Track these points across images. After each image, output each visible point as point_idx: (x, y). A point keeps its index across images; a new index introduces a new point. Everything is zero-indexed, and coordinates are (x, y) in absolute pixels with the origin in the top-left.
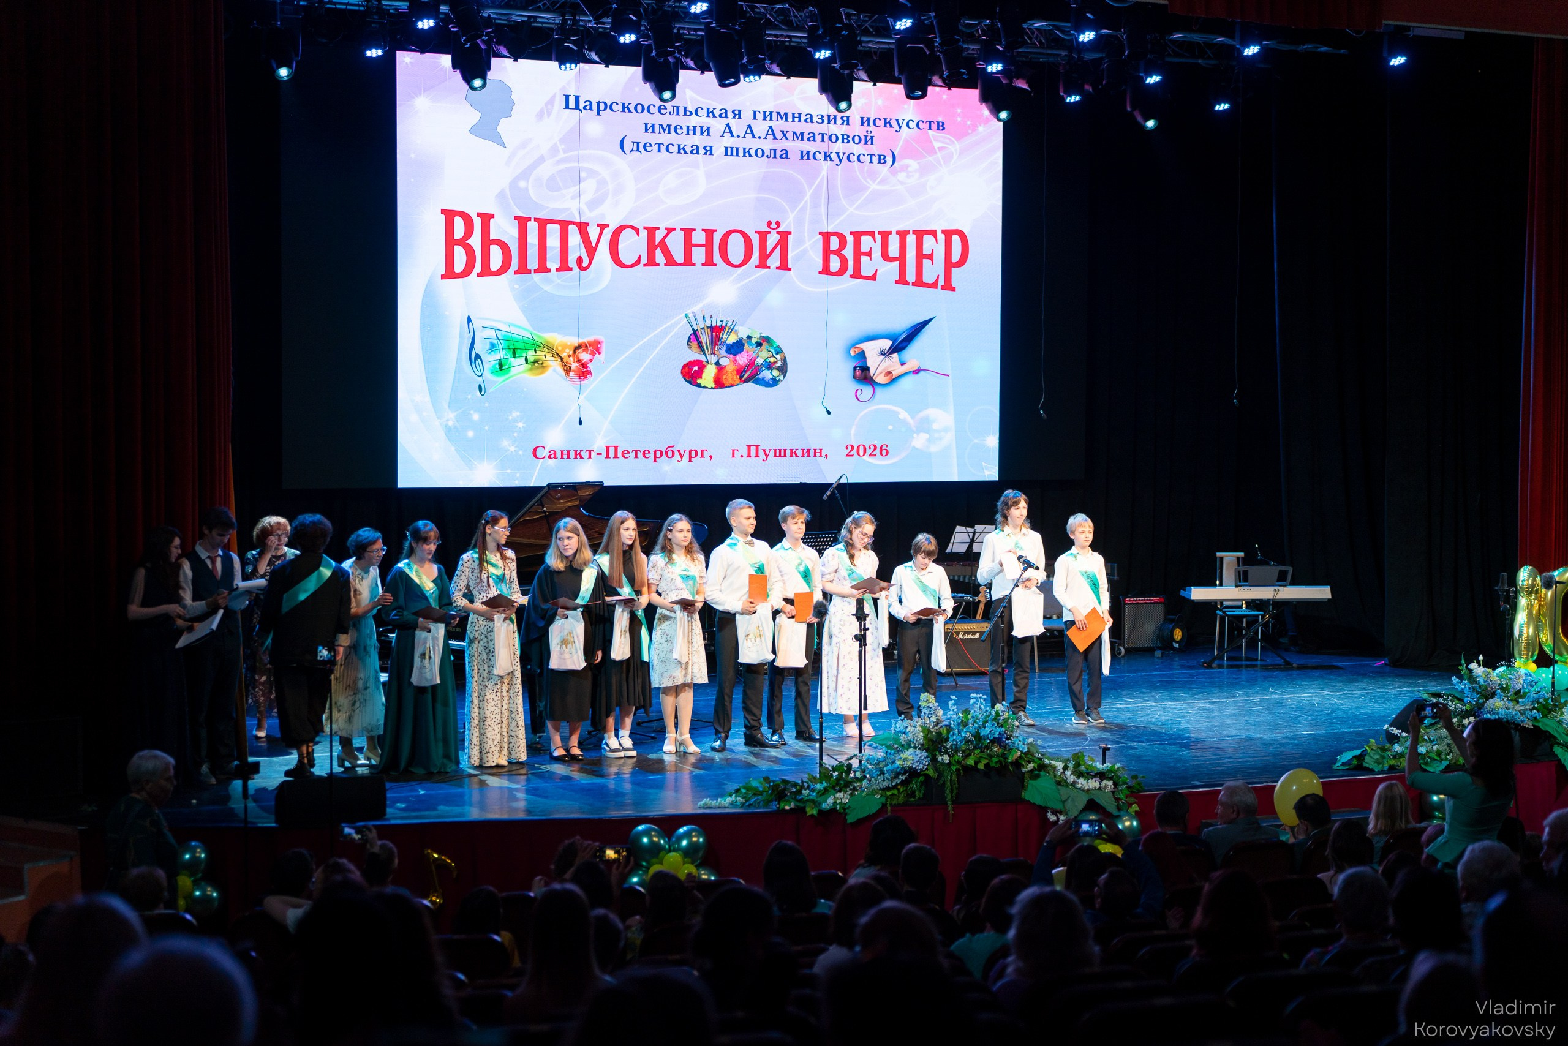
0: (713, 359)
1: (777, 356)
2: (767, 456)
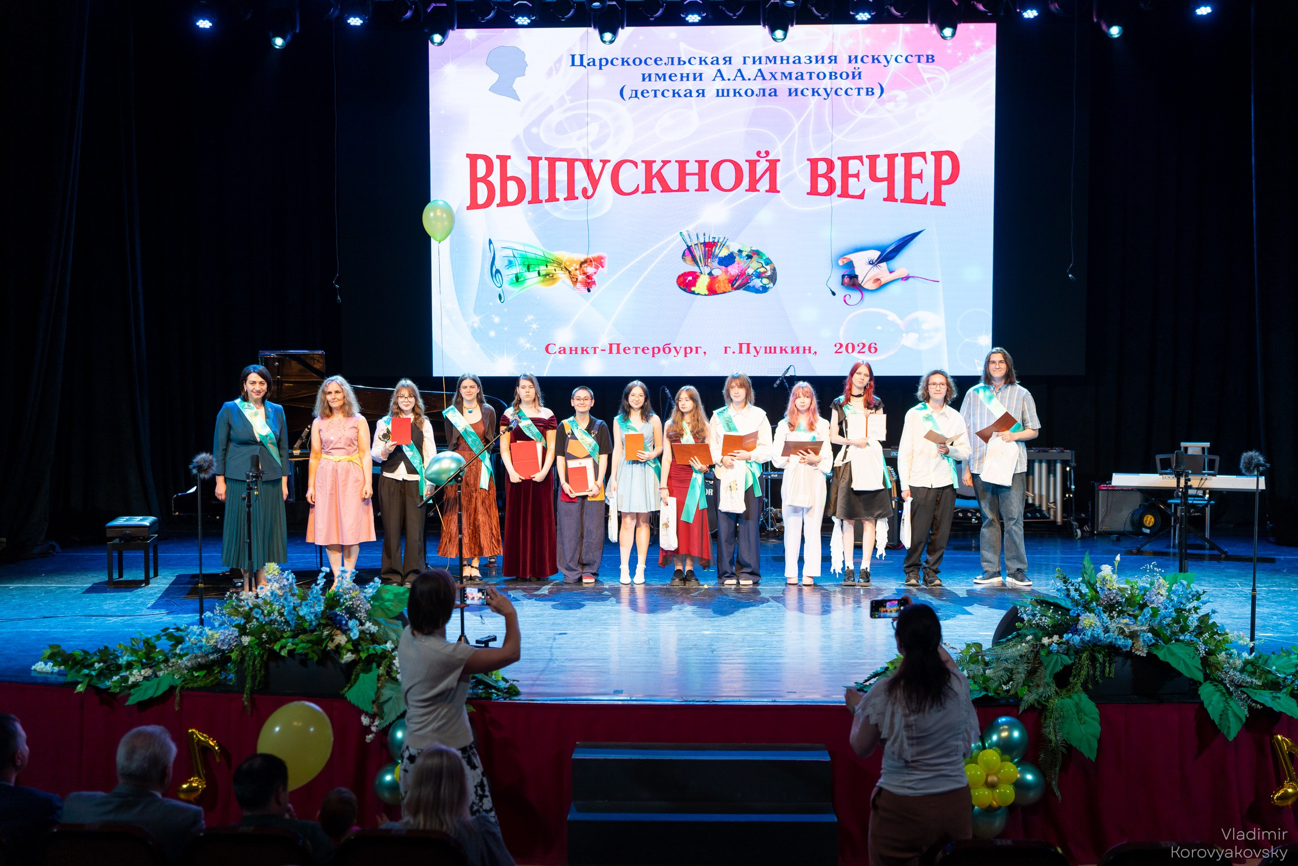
0: (706, 270)
1: (767, 267)
2: (758, 353)
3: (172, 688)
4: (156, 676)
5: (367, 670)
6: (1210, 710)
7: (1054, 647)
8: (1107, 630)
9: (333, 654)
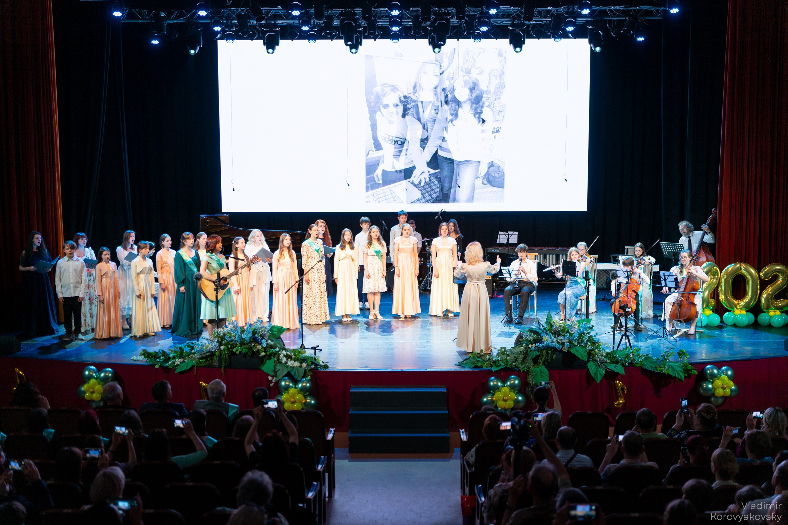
3: (193, 366)
4: (184, 361)
5: (270, 358)
6: (591, 372)
7: (533, 348)
8: (552, 342)
9: (256, 353)
